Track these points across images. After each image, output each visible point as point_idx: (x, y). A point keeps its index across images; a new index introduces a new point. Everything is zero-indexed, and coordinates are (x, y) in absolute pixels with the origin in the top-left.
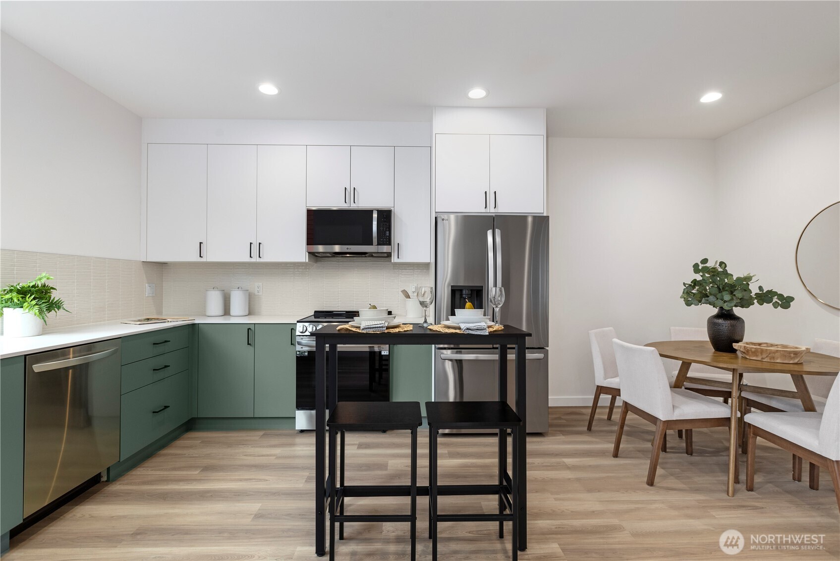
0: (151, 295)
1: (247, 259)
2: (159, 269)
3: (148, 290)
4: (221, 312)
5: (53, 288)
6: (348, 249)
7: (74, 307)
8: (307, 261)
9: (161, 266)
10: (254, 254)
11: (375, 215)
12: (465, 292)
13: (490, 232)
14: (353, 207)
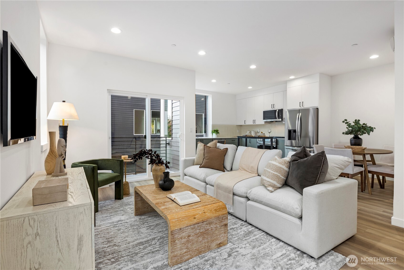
0: (238, 132)
5: (219, 130)
6: (272, 120)
9: (241, 126)
10: (254, 122)
11: (277, 110)
12: (292, 131)
13: (298, 114)
14: (274, 109)
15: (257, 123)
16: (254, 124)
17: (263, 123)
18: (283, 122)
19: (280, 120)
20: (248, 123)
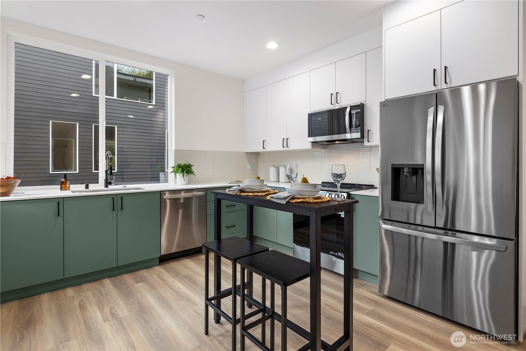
0: (250, 169)
1: (282, 149)
2: (255, 156)
3: (249, 167)
4: (276, 180)
5: (192, 165)
6: (331, 138)
7: (210, 174)
8: (311, 148)
9: (257, 154)
10: (285, 145)
11: (348, 110)
12: (406, 170)
13: (431, 111)
14: (337, 107)
15: (293, 146)
16: (286, 149)
17: (309, 146)
18: (366, 143)
19: (357, 135)
20: (270, 148)
